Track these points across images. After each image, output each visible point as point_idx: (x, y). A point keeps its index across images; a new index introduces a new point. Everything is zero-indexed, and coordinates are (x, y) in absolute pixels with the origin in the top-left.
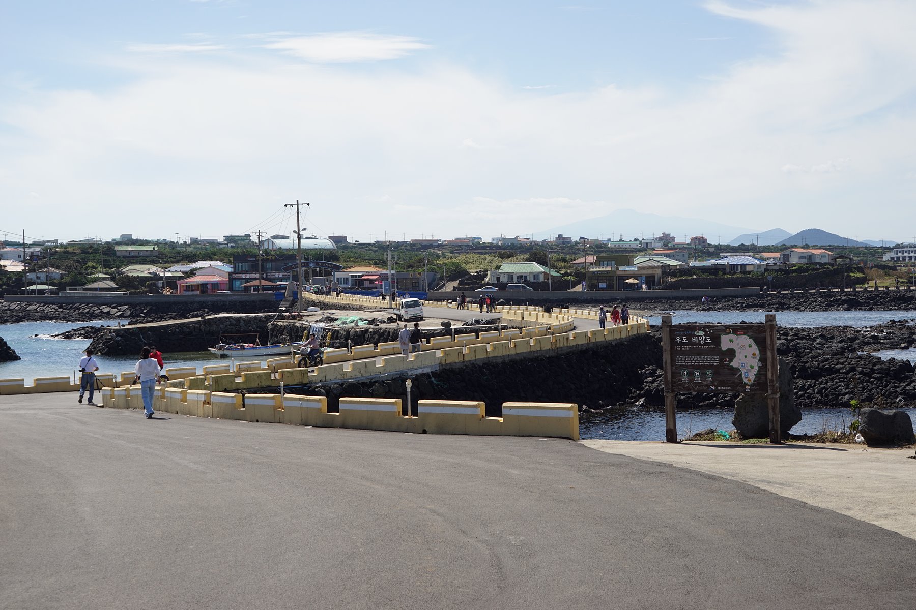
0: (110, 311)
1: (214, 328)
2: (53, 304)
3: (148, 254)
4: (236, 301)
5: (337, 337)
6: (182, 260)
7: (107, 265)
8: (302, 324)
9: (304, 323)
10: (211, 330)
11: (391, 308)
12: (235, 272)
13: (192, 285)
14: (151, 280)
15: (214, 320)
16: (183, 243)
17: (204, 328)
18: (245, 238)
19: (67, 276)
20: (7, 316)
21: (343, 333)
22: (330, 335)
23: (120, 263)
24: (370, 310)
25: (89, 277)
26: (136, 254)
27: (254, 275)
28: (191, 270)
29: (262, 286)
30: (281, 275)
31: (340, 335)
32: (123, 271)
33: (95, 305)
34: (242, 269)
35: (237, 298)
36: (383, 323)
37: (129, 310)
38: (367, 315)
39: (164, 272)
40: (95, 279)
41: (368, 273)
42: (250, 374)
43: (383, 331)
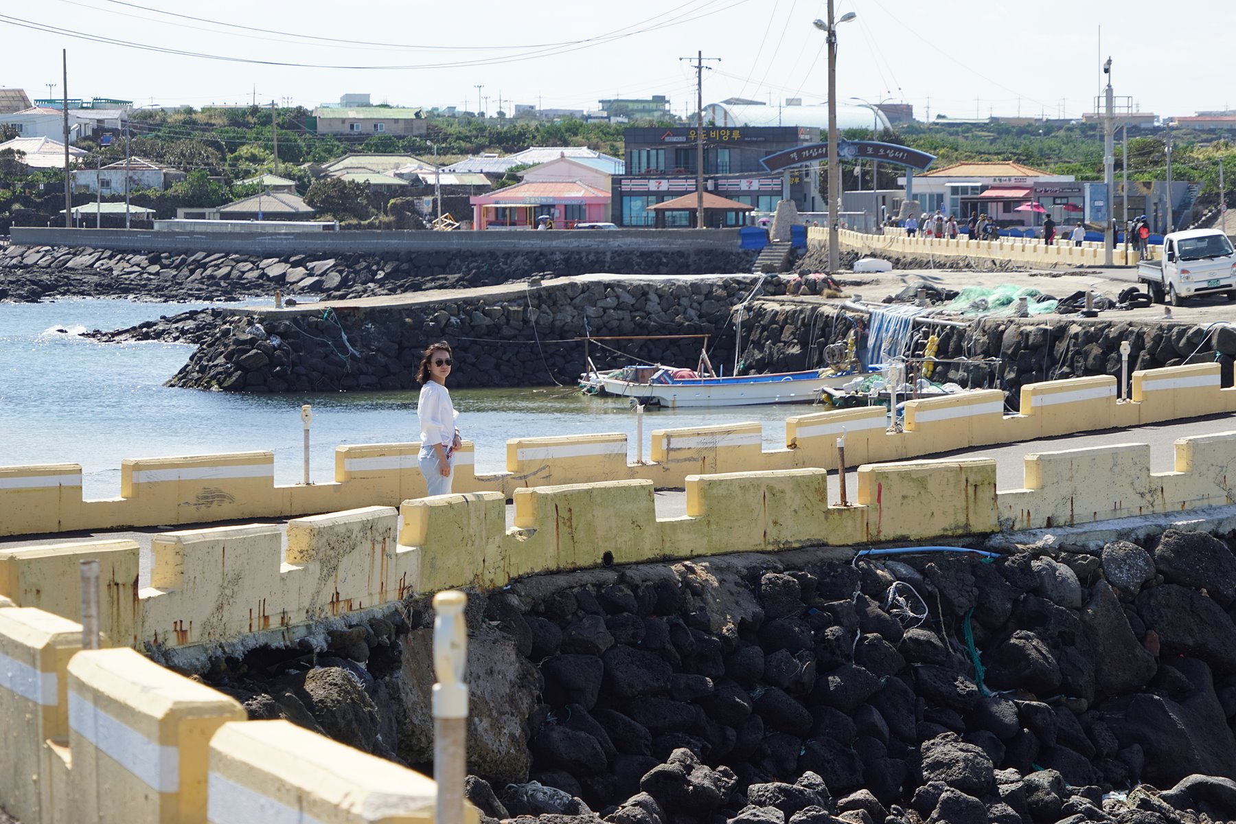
0: (284, 275)
1: (567, 315)
2: (136, 252)
3: (399, 129)
4: (632, 253)
5: (959, 351)
6: (488, 147)
7: (288, 153)
8: (844, 307)
9: (848, 303)
10: (557, 323)
11: (1110, 266)
12: (629, 173)
13: (511, 208)
14: (403, 194)
15: (569, 293)
16: (495, 116)
17: (536, 317)
18: (653, 106)
19: (182, 179)
20: (11, 282)
21: (979, 338)
22: (937, 343)
23: (325, 151)
24: (1048, 272)
25: (239, 183)
26: (370, 128)
27: (682, 182)
28: (511, 170)
29: (705, 209)
30: (756, 185)
31: (968, 344)
32: (331, 169)
33: (246, 257)
34: (648, 167)
35: (634, 240)
36: (1109, 308)
37: (337, 271)
38: (1045, 285)
39: (437, 174)
40: (255, 190)
41: (1000, 180)
42: (723, 484)
43: (1115, 332)
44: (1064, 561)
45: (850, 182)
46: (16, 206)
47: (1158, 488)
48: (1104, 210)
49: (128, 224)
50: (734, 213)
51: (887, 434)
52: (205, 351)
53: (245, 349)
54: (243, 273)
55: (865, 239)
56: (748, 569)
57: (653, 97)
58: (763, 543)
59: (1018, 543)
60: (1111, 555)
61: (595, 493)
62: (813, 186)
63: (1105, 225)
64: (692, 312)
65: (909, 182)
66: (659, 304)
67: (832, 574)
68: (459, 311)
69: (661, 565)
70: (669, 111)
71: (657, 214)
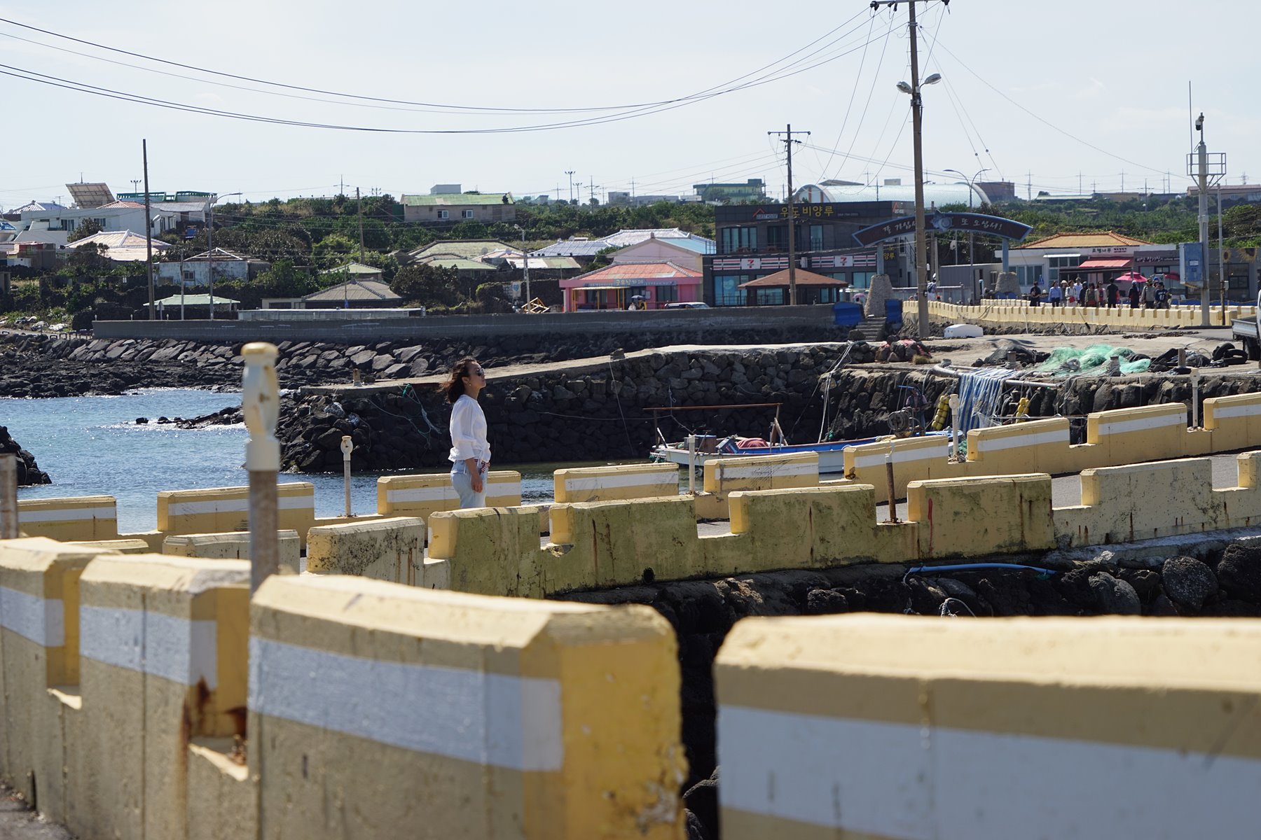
0: (371, 362)
1: (652, 387)
2: (221, 343)
3: (488, 215)
5: (1050, 412)
6: (578, 231)
7: (374, 241)
8: (933, 372)
9: (937, 367)
11: (1207, 327)
12: (721, 253)
13: (601, 290)
14: (492, 279)
15: (653, 364)
16: (588, 203)
17: (619, 389)
18: (749, 190)
19: (267, 269)
20: (93, 375)
21: (1070, 398)
22: (1027, 405)
23: (414, 238)
24: (1143, 334)
25: (324, 273)
26: (457, 215)
27: (775, 260)
28: (601, 252)
29: (798, 286)
30: (850, 261)
31: (1059, 405)
32: (418, 257)
33: (332, 345)
34: (740, 246)
35: (727, 319)
36: (1204, 365)
37: (424, 358)
38: (1139, 345)
39: (525, 258)
40: (340, 279)
41: (1100, 251)
42: (767, 500)
43: (1208, 387)
44: (1123, 577)
45: (947, 256)
46: (99, 301)
47: (1220, 504)
48: (1199, 270)
49: (212, 315)
50: (827, 290)
51: (949, 463)
52: (284, 431)
53: (323, 428)
54: (330, 361)
55: (960, 310)
56: (793, 586)
57: (749, 180)
58: (809, 560)
59: (1075, 559)
60: (1172, 570)
61: (634, 509)
62: (908, 261)
63: (1201, 285)
64: (778, 382)
65: (1006, 255)
66: (745, 374)
67: (881, 590)
68: (541, 386)
69: (703, 582)
70: (765, 194)
71: (749, 292)
